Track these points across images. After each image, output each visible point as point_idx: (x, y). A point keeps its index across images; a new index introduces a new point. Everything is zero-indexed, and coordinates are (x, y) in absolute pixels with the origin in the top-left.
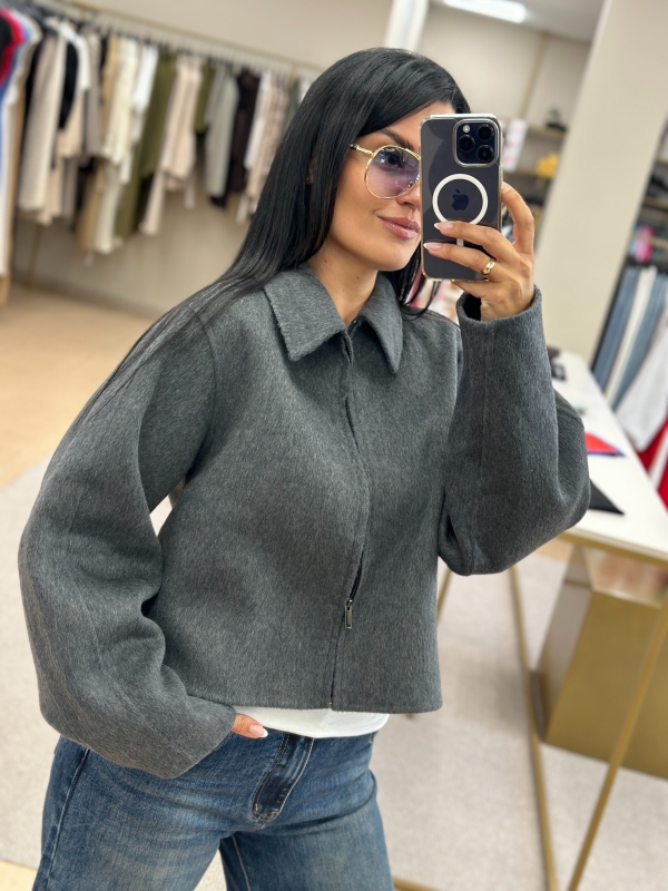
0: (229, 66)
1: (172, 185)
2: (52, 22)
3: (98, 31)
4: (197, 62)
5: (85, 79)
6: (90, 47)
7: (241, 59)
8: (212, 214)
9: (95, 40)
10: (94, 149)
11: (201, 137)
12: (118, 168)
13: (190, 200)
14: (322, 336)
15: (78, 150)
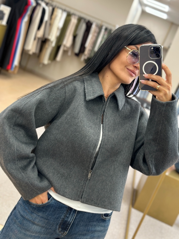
0: (85, 20)
1: (65, 49)
2: (40, 2)
3: (52, 6)
4: (77, 17)
5: (46, 18)
6: (49, 10)
7: (88, 18)
8: (75, 58)
9: (51, 8)
10: (46, 36)
11: (75, 37)
12: (52, 42)
13: (70, 53)
14: (96, 95)
15: (42, 36)
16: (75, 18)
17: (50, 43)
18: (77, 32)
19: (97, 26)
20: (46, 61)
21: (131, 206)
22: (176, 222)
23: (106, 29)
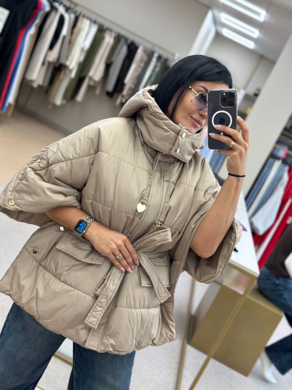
0: (126, 40)
1: (92, 83)
3: (75, 13)
4: (113, 35)
5: (65, 31)
6: (70, 18)
8: (106, 99)
9: (73, 16)
10: (62, 61)
11: (108, 66)
12: (71, 71)
13: (98, 92)
15: (55, 60)
16: (111, 36)
17: (67, 72)
18: (113, 59)
19: (145, 51)
20: (58, 100)
21: (186, 341)
22: (254, 370)
23: (159, 57)
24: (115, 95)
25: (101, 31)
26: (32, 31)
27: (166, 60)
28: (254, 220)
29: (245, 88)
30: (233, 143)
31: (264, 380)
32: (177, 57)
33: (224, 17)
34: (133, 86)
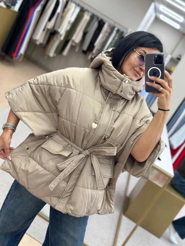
0: (98, 18)
1: (74, 44)
4: (90, 14)
5: (59, 10)
7: (101, 17)
8: (82, 55)
10: (56, 29)
11: (85, 34)
12: (61, 36)
13: (77, 50)
15: (52, 28)
16: (88, 15)
17: (59, 36)
18: (88, 30)
19: (109, 26)
20: (52, 54)
21: (122, 213)
22: (164, 235)
23: (118, 31)
24: (88, 53)
25: (82, 11)
26: (39, 8)
27: (122, 33)
28: (171, 139)
29: (171, 54)
30: (161, 88)
31: (170, 241)
32: (129, 31)
33: (162, 8)
34: (99, 48)
